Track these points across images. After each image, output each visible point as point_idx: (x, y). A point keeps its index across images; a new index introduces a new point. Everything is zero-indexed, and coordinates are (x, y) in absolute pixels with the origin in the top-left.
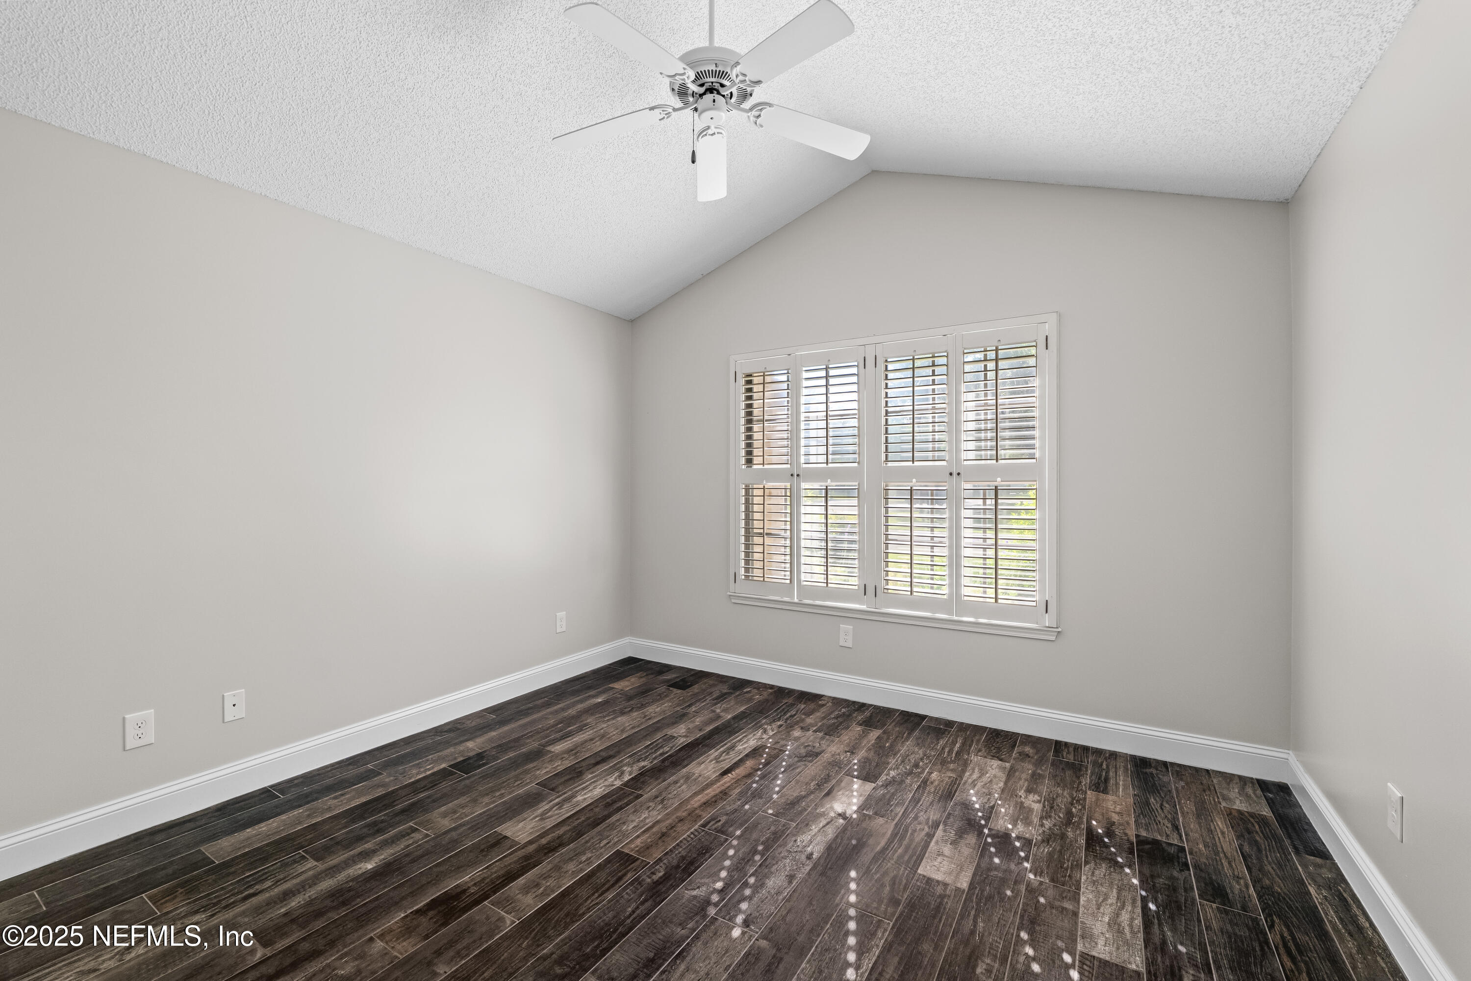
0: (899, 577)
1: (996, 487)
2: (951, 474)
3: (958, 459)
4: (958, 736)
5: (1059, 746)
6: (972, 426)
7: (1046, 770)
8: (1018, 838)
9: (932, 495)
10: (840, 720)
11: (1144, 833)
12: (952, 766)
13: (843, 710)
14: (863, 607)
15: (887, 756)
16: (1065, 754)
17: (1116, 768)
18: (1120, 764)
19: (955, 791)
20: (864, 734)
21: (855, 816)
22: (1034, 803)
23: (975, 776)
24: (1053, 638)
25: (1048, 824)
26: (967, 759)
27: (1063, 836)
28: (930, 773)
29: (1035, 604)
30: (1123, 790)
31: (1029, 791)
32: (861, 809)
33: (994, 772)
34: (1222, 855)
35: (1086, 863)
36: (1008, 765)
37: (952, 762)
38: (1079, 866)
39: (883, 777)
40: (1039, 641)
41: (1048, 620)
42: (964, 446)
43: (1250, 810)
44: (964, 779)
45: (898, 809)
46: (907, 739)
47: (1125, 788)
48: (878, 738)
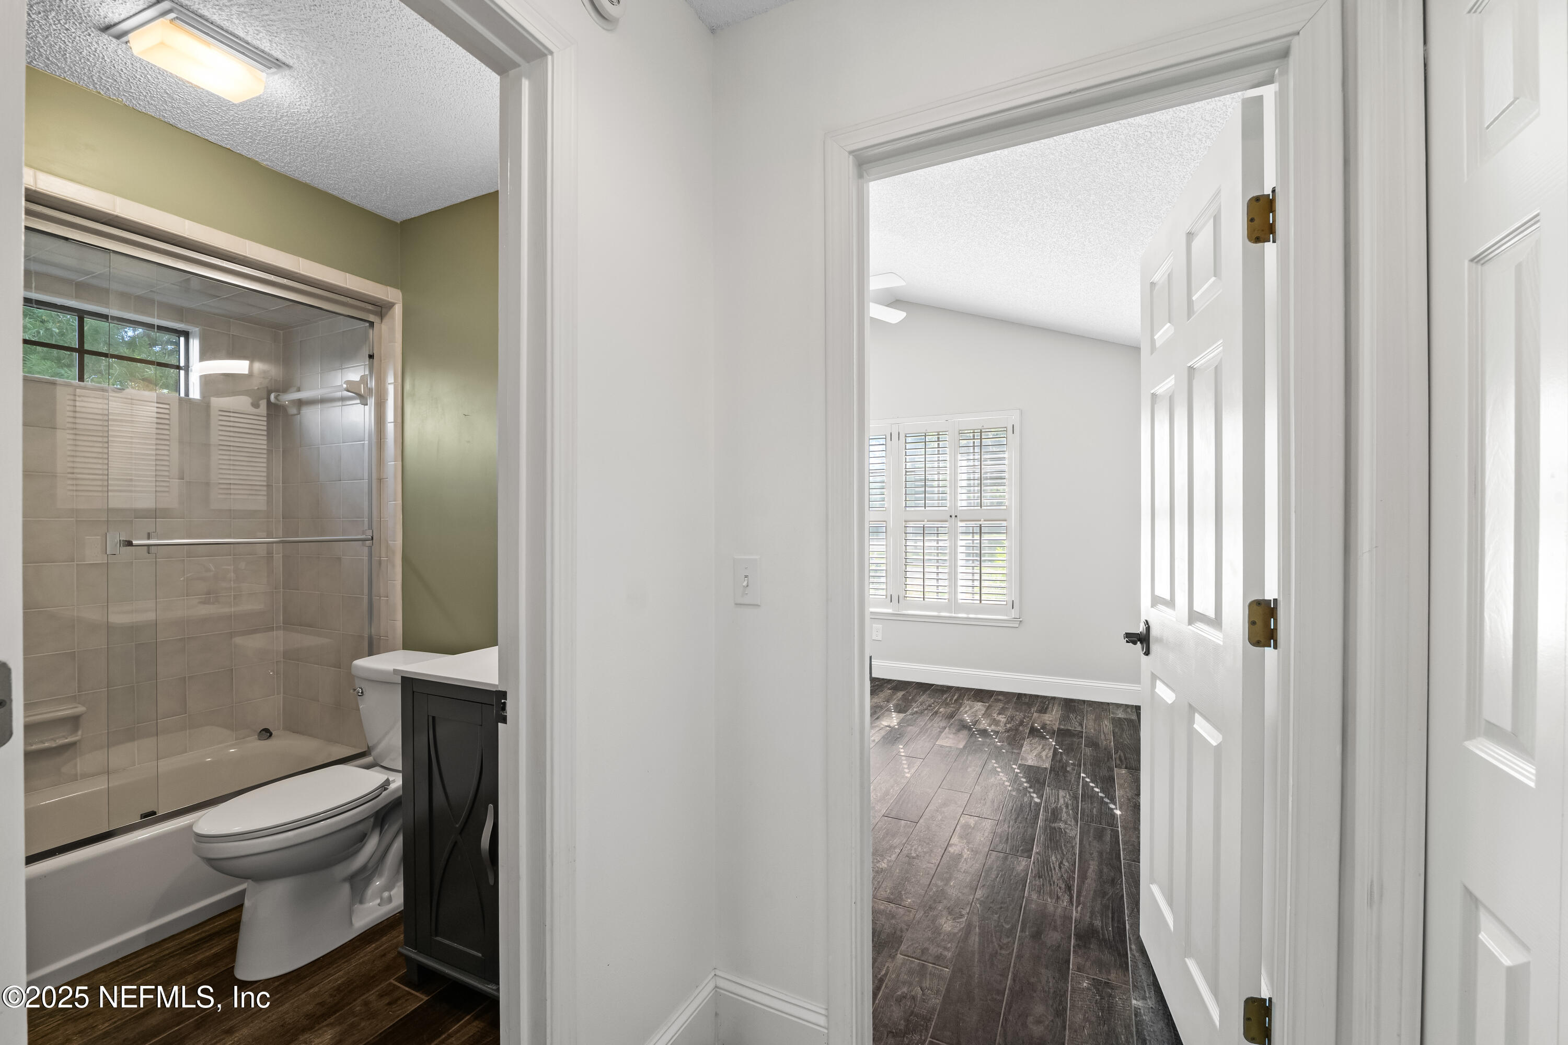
0: (915, 588)
1: (980, 525)
2: (951, 516)
3: (956, 507)
4: (956, 693)
5: (1020, 696)
6: (964, 483)
7: (1010, 706)
8: (992, 731)
9: (937, 531)
10: (876, 687)
11: (1062, 727)
12: (952, 706)
13: (877, 683)
14: (890, 611)
15: (911, 703)
16: (1023, 699)
17: (1054, 703)
18: (1057, 702)
19: (955, 715)
20: (894, 694)
21: (896, 727)
22: (1002, 719)
23: (967, 709)
24: (1017, 625)
25: (1008, 726)
26: (962, 703)
27: (1017, 730)
28: (939, 709)
29: (1005, 603)
30: (1055, 712)
31: (999, 714)
32: (899, 724)
33: (978, 707)
34: (1102, 733)
35: (1028, 738)
36: (987, 704)
37: (952, 704)
38: (1024, 739)
39: (910, 711)
40: (1008, 628)
41: (1014, 614)
42: (960, 497)
43: (1125, 717)
44: (960, 710)
45: (921, 723)
46: (922, 695)
47: (1057, 711)
48: (903, 695)
